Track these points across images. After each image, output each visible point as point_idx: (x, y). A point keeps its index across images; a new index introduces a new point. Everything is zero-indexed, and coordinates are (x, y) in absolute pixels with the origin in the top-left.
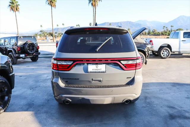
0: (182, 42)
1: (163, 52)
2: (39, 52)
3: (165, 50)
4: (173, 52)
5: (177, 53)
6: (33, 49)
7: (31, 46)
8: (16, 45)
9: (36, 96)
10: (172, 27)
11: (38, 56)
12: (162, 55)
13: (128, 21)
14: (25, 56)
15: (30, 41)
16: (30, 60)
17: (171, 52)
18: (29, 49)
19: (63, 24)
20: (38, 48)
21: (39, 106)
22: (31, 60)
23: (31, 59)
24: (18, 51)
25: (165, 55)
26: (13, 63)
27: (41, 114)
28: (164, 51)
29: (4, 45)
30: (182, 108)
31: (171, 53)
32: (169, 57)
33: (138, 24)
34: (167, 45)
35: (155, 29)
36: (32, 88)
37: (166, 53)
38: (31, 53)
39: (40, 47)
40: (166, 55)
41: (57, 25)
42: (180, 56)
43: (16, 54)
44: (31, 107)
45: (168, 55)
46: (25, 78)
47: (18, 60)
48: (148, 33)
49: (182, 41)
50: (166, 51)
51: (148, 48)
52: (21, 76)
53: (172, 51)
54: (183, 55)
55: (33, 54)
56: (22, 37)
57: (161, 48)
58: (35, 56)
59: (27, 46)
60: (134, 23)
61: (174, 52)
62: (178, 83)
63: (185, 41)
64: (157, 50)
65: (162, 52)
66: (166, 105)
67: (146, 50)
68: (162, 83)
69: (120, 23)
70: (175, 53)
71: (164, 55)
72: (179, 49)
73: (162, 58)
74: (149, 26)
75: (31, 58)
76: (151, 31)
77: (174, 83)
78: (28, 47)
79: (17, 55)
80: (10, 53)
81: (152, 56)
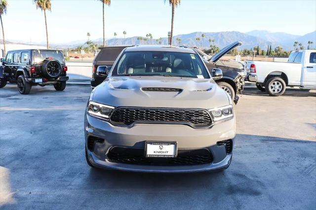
0: (305, 69)
1: (273, 86)
2: (67, 76)
3: (276, 83)
4: (289, 86)
5: (298, 88)
6: (57, 71)
7: (53, 66)
8: (30, 63)
9: (34, 143)
10: (311, 44)
11: (65, 82)
12: (271, 90)
13: (236, 32)
14: (43, 82)
15: (52, 58)
16: (52, 88)
17: (287, 85)
18: (49, 71)
19: (124, 33)
20: (65, 69)
21: (32, 158)
22: (54, 89)
23: (55, 87)
24: (32, 74)
25: (276, 90)
26: (24, 91)
27: (28, 170)
28: (274, 84)
29: (12, 62)
30: (257, 177)
31: (286, 87)
32: (283, 95)
33: (251, 36)
34: (280, 74)
35: (281, 47)
36: (35, 131)
37: (277, 87)
38: (54, 78)
39: (68, 67)
40: (278, 90)
41: (115, 34)
42: (305, 93)
43: (29, 77)
44: (18, 159)
45: (280, 90)
46: (31, 115)
47: (33, 87)
48: (267, 53)
49: (308, 67)
50: (278, 84)
51: (240, 76)
52: (28, 113)
53: (289, 84)
54: (311, 91)
55: (56, 78)
56: (39, 51)
57: (270, 78)
58: (59, 83)
59: (46, 65)
60: (245, 34)
61: (292, 86)
62: (274, 138)
63: (312, 67)
64: (263, 82)
65: (271, 85)
66: (232, 172)
67: (238, 80)
68: (247, 136)
69: (221, 34)
70: (295, 88)
71: (274, 91)
72: (301, 81)
73: (271, 95)
74: (270, 41)
75: (54, 85)
76: (273, 49)
77: (267, 137)
78: (49, 67)
79: (30, 79)
80: (20, 76)
81: (255, 92)
